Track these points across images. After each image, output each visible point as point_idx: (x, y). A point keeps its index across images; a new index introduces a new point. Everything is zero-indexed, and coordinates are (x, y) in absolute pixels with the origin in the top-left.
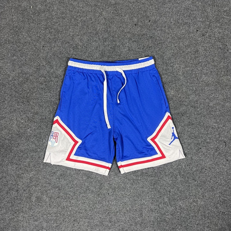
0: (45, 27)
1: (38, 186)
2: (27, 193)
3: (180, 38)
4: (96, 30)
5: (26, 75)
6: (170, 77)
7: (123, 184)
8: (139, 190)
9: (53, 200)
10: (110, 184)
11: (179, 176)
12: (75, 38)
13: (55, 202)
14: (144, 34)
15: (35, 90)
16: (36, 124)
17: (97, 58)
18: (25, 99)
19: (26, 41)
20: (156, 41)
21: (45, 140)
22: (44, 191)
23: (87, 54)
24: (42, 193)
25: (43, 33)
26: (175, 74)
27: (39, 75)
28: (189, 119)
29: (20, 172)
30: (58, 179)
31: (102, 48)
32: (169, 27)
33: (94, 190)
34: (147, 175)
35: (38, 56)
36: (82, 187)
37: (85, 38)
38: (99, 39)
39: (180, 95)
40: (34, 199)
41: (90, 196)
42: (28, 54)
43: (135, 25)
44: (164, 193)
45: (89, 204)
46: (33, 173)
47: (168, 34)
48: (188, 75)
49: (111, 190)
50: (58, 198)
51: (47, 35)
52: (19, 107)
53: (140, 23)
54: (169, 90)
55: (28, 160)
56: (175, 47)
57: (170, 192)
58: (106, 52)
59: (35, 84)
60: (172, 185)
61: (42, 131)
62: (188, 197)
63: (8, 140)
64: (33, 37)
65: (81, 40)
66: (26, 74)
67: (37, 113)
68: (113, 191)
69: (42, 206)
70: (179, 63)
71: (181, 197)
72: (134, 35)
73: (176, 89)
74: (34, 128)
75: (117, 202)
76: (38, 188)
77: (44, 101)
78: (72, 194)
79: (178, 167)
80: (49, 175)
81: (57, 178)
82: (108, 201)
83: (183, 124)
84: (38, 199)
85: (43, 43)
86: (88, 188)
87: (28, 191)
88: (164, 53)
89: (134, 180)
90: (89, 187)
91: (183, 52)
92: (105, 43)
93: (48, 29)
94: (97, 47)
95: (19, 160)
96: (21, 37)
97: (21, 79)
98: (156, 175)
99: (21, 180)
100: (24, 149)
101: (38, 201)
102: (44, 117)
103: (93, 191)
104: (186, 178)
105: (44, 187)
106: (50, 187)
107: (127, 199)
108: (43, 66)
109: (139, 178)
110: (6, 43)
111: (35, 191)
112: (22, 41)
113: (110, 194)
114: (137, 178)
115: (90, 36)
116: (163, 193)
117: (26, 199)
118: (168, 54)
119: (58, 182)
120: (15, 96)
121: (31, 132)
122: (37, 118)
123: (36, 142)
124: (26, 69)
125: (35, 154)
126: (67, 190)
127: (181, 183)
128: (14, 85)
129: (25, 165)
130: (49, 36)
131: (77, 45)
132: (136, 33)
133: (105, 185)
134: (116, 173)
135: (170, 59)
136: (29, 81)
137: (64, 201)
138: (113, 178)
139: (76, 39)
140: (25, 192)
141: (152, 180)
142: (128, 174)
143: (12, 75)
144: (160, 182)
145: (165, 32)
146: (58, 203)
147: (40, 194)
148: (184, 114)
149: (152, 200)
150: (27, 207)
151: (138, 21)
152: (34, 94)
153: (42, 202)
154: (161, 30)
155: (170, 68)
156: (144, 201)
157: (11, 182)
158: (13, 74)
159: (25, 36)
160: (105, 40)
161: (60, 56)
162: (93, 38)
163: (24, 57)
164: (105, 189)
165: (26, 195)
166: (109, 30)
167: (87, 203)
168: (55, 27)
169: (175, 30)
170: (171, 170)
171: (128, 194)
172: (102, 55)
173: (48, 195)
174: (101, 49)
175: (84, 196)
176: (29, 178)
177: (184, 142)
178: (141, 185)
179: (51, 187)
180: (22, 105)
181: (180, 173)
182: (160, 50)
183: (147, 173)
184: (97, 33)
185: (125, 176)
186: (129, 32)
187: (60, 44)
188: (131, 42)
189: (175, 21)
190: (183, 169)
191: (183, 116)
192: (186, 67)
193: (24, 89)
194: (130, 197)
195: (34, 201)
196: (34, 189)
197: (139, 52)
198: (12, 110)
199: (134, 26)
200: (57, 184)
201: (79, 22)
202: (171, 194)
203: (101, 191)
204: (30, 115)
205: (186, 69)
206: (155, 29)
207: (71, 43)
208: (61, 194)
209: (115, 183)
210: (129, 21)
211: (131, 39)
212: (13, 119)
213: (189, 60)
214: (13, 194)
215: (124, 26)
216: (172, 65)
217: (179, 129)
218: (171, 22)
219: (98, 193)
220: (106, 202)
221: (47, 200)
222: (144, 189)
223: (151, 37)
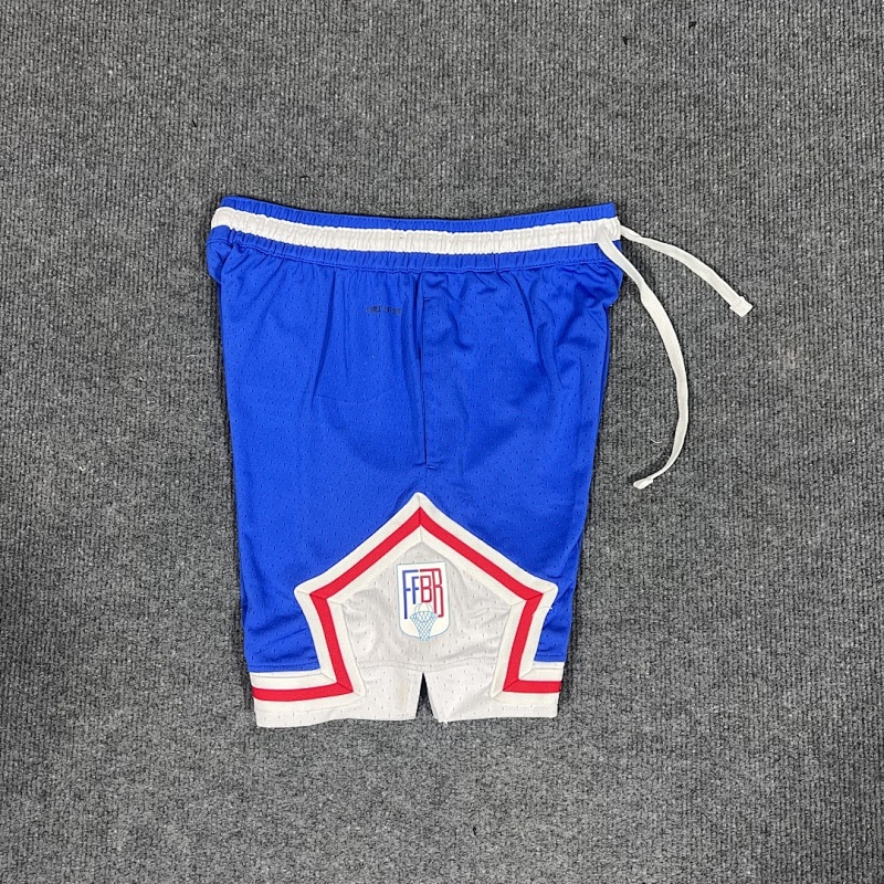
0: (203, 34)
1: (145, 776)
2: (91, 808)
3: (832, 110)
4: (441, 57)
5: (106, 254)
6: (780, 289)
7: (545, 786)
8: (618, 819)
9: (209, 848)
10: (484, 785)
11: (809, 760)
12: (341, 90)
13: (218, 855)
14: (664, 85)
15: (147, 325)
16: (144, 483)
17: (441, 185)
18: (96, 366)
19: (116, 94)
20: (718, 120)
21: (186, 560)
22: (172, 803)
23: (395, 168)
24: (162, 814)
25: (194, 61)
26: (805, 273)
27: (168, 255)
28: (865, 488)
29: (60, 706)
30: (236, 750)
31: (466, 139)
32: (785, 56)
33: (409, 807)
34: (658, 746)
35: (168, 164)
36: (349, 792)
37: (391, 91)
38: (456, 99)
39: (825, 376)
40: (119, 839)
41: (389, 835)
42: (120, 155)
43: (625, 40)
44: (739, 835)
45: (378, 876)
46: (121, 711)
47: (779, 86)
48: (865, 284)
49: (486, 812)
50: (234, 841)
51: (213, 70)
52: (69, 400)
53: (646, 34)
54: (778, 347)
55: (102, 652)
56: (810, 148)
57: (767, 833)
58: (484, 162)
59: (151, 296)
60: (779, 800)
61: (172, 517)
62: (855, 861)
63: (13, 551)
64: (151, 79)
65: (370, 100)
66: (107, 247)
67: (152, 434)
68: (498, 815)
69: (156, 876)
70: (823, 223)
71: (818, 859)
72: (617, 87)
73: (810, 343)
74: (134, 503)
75: (514, 868)
76: (141, 788)
77: (187, 374)
78: (301, 823)
79: (810, 714)
80: (197, 728)
81: (233, 744)
82: (473, 866)
83: (837, 512)
84: (143, 838)
85: (192, 107)
86: (376, 800)
87: (93, 801)
88: (754, 175)
89: (600, 771)
90: (384, 794)
91: (847, 173)
92: (482, 121)
93: (217, 46)
94: (444, 137)
95: (61, 649)
96: (91, 74)
97: (83, 271)
98: (704, 749)
99: (66, 746)
100: (83, 601)
101: (139, 850)
102: (186, 454)
103: (399, 815)
104: (847, 771)
105: (173, 784)
106: (199, 786)
107: (561, 858)
108: (190, 212)
109: (624, 761)
110: (21, 102)
111: (128, 800)
112: (98, 95)
113: (481, 831)
114: (613, 760)
115: (414, 81)
116: (735, 839)
117: (84, 837)
118: (776, 180)
119: (238, 764)
120: (52, 349)
121: (121, 519)
122: (153, 455)
123: (143, 567)
124: (108, 225)
125: (135, 627)
126: (280, 801)
127: (822, 790)
128: (51, 296)
129: (84, 676)
130: (221, 76)
131: (350, 124)
132: (628, 77)
133: (460, 786)
134: (514, 734)
135: (781, 203)
136: (120, 280)
137: (265, 855)
138: (496, 753)
139: (350, 97)
140: (81, 804)
141: (685, 772)
142: (569, 741)
143: (44, 250)
144: (719, 782)
145: (763, 79)
146: (232, 862)
147: (150, 813)
148: (845, 463)
149: (683, 869)
150: (87, 875)
151: (638, 21)
152: (143, 344)
153: (157, 852)
154: (747, 69)
155: (781, 246)
156: (645, 873)
157: (15, 753)
158: (48, 248)
159: (111, 72)
160: (483, 103)
161: (268, 172)
162: (424, 94)
163: (103, 169)
164: (460, 804)
165: (83, 819)
166: (501, 57)
167: (370, 868)
168: (251, 35)
169: (810, 71)
170: (777, 729)
171: (568, 835)
172: (468, 172)
173: (191, 822)
174: (462, 145)
175: (361, 832)
176: (102, 737)
177: (841, 598)
178: (631, 792)
179: (203, 783)
180: (84, 391)
181: (816, 742)
182: (735, 159)
183: (658, 739)
184: (446, 73)
185: (558, 746)
186: (593, 74)
187: (270, 117)
188: (602, 116)
189: (813, 28)
190: (830, 725)
191: (837, 472)
192: (858, 243)
193: (99, 317)
194: (576, 848)
195: (119, 849)
196: (122, 791)
197: (637, 164)
198: (36, 415)
199: (621, 42)
200: (234, 772)
201: (362, 15)
202: (772, 842)
203: (440, 813)
204: (119, 440)
205: (857, 255)
206: (715, 63)
207: (325, 109)
208: (249, 819)
209: (508, 779)
210: (595, 19)
211: (605, 105)
212: (38, 453)
213: (871, 210)
214: (22, 812)
215: (575, 43)
216: (790, 232)
217: (818, 532)
218: (794, 35)
219: (426, 822)
220: (462, 865)
221: (184, 846)
222: (644, 816)
223: (698, 99)
